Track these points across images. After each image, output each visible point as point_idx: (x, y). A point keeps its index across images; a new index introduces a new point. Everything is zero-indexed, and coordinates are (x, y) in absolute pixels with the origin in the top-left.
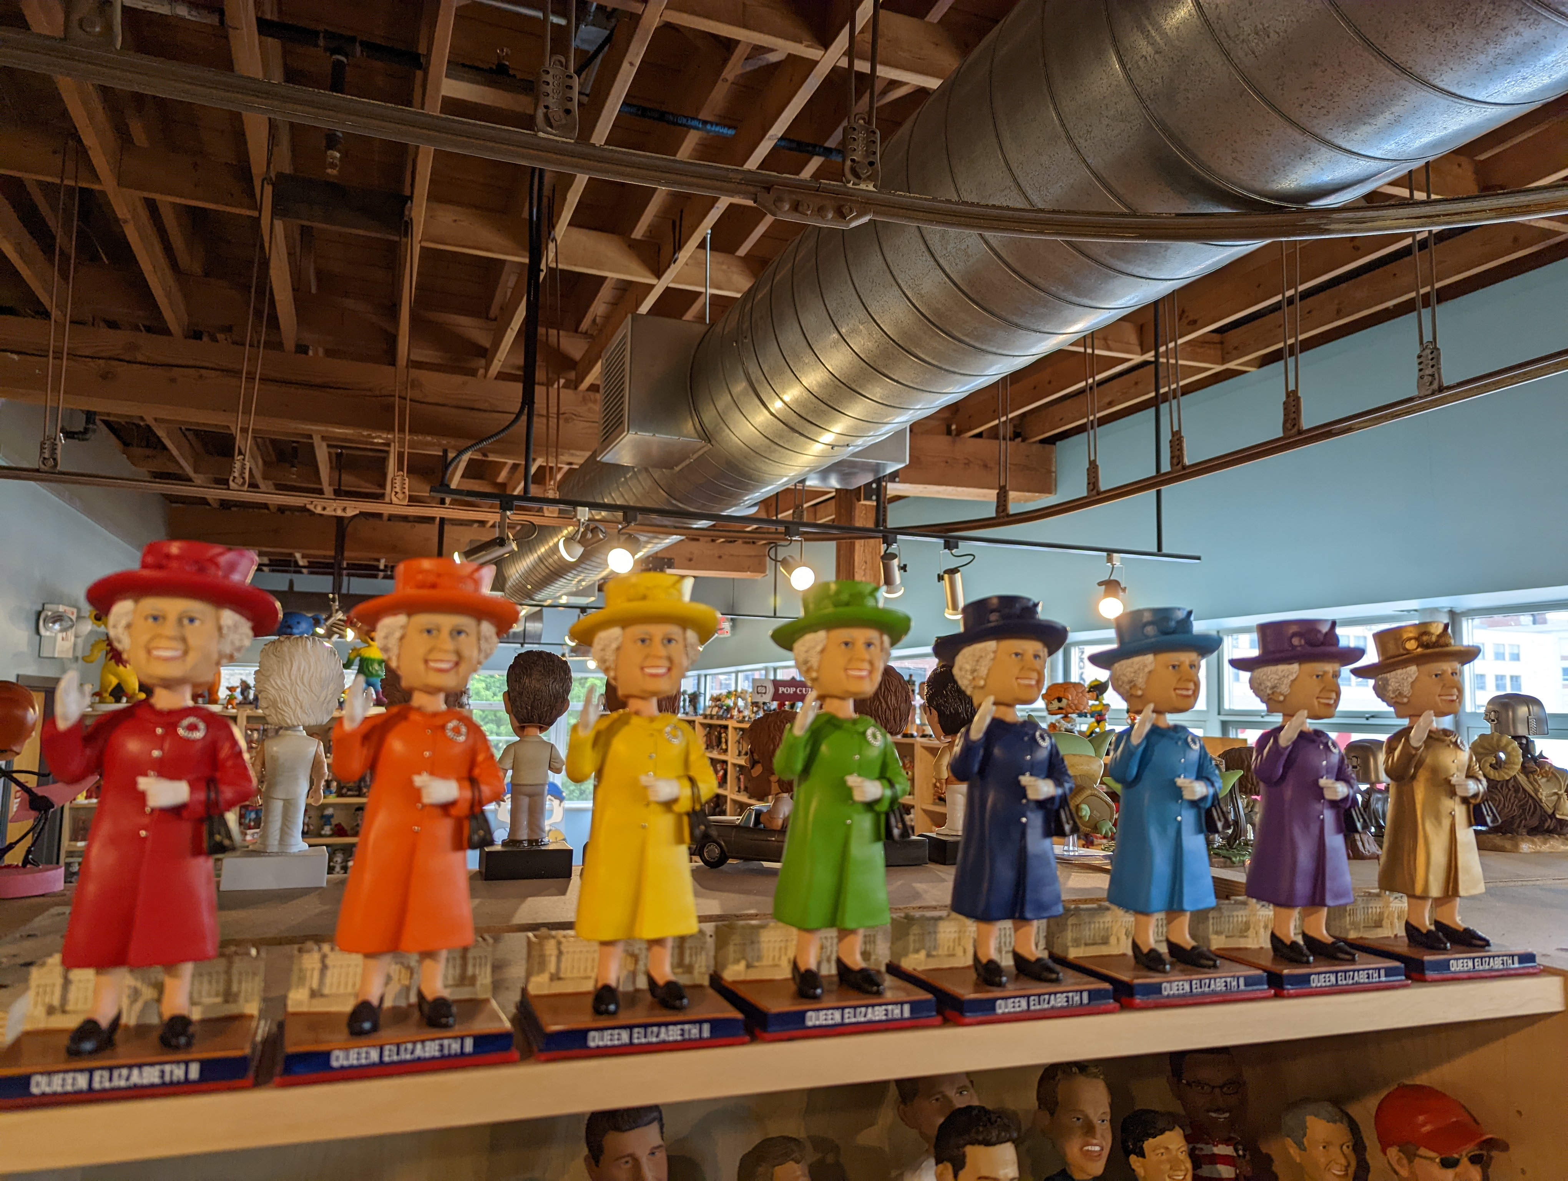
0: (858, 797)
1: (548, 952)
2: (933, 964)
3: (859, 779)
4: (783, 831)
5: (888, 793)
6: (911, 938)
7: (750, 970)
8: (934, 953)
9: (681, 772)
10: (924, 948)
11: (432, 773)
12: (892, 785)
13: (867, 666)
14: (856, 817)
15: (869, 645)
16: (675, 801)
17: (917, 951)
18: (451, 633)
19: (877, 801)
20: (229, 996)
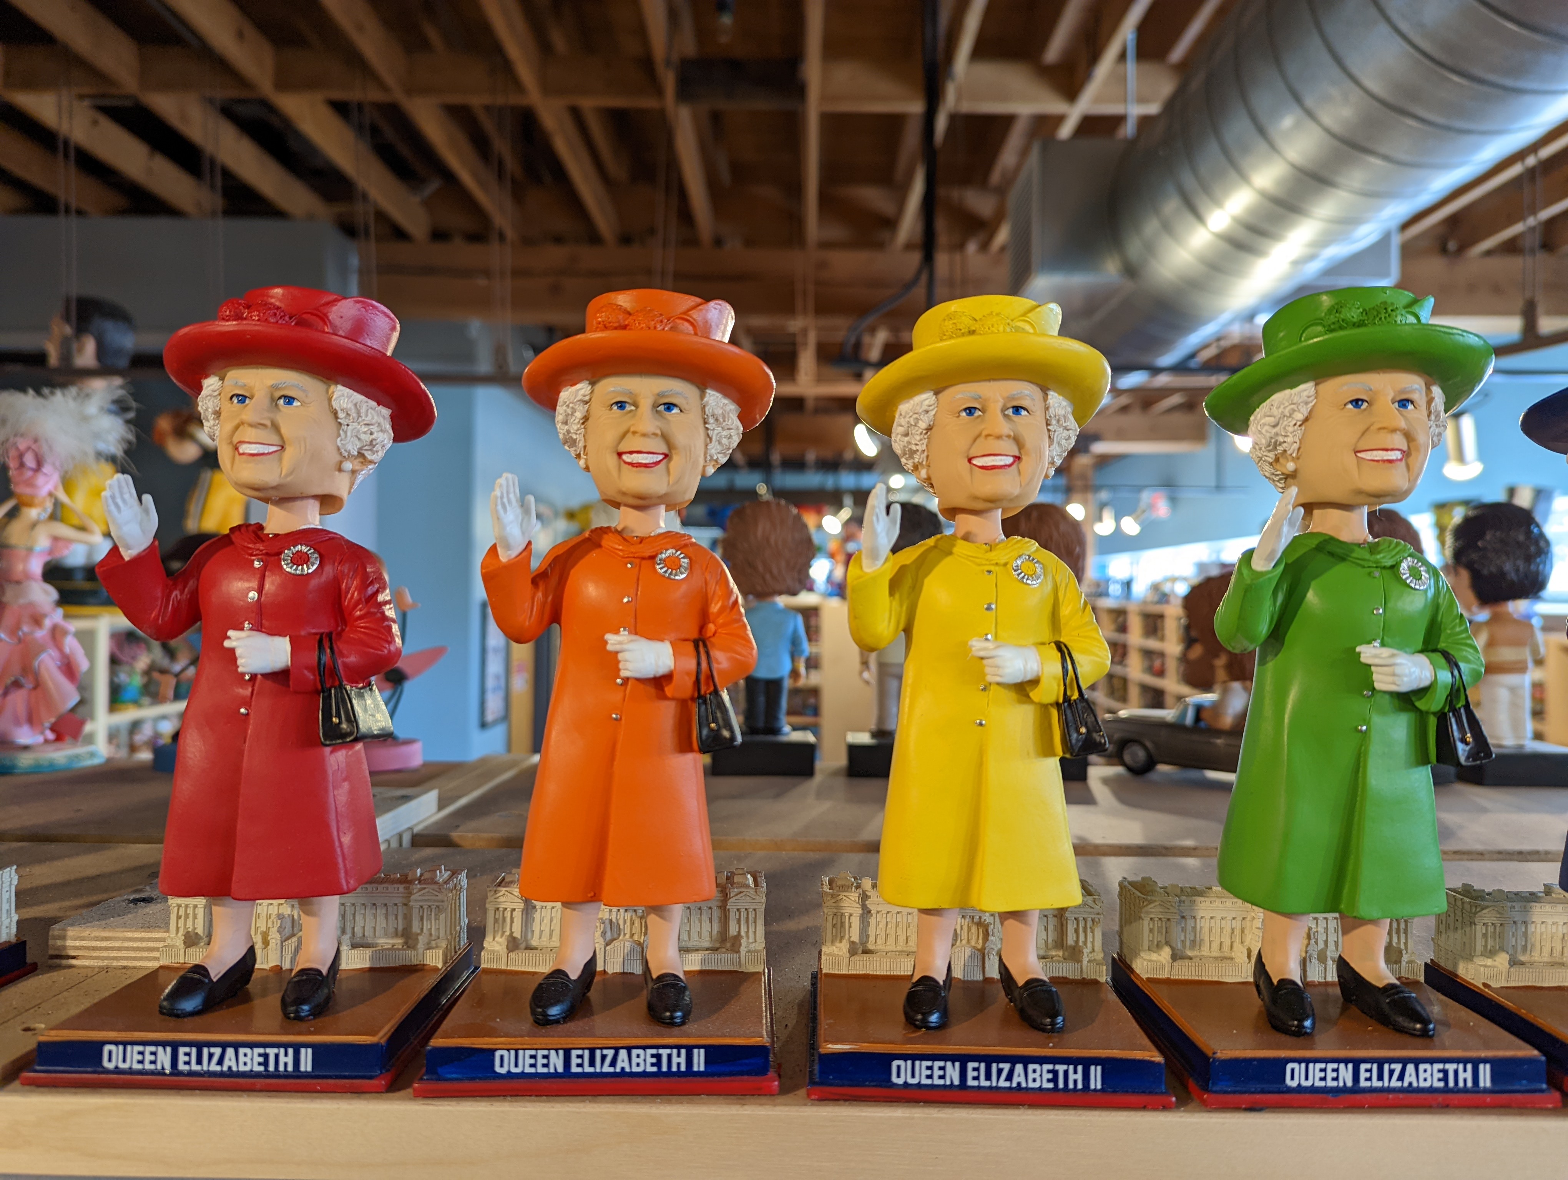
0: (1382, 682)
1: (847, 911)
2: (1522, 978)
3: (1386, 652)
4: (1236, 731)
5: (1445, 677)
6: (1480, 929)
7: (1178, 964)
8: (1523, 958)
9: (1046, 635)
10: (1502, 949)
11: (635, 631)
12: (1452, 663)
13: (1399, 441)
14: (1377, 720)
15: (1404, 403)
16: (1035, 682)
17: (1491, 953)
18: (655, 406)
19: (1422, 692)
20: (409, 938)
